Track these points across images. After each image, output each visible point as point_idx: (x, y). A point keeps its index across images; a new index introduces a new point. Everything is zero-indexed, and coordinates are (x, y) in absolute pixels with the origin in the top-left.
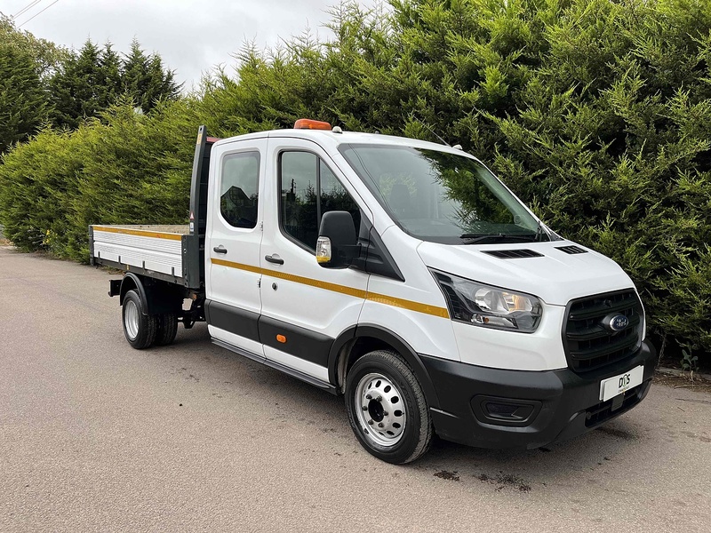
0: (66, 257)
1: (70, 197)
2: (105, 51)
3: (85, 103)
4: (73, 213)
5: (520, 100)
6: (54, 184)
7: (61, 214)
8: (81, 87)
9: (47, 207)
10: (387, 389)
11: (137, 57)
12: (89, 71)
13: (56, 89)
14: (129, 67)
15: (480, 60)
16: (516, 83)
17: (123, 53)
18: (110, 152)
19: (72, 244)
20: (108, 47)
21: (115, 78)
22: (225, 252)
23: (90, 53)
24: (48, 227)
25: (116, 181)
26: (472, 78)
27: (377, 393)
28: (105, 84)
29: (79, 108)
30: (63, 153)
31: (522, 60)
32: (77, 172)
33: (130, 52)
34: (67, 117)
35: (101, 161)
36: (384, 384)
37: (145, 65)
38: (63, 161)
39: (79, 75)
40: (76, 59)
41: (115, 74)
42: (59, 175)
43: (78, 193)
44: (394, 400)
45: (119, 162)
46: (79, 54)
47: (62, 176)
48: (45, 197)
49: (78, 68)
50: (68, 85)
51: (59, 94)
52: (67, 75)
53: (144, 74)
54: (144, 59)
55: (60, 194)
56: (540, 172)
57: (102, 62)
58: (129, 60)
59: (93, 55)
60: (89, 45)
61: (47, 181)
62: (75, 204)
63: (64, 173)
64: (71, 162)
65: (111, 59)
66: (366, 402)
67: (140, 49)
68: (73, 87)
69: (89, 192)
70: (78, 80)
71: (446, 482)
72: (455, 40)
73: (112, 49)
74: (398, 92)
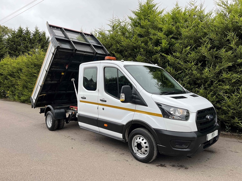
0: (15, 100)
1: (16, 80)
2: (26, 30)
3: (19, 47)
4: (18, 85)
5: (173, 50)
6: (10, 75)
7: (13, 85)
8: (18, 42)
9: (8, 83)
10: (143, 140)
11: (37, 32)
12: (20, 36)
13: (9, 43)
14: (34, 35)
15: (160, 38)
16: (171, 44)
17: (32, 31)
18: (32, 64)
19: (18, 96)
20: (27, 28)
21: (29, 39)
22: (85, 98)
23: (21, 31)
24: (8, 90)
25: (35, 74)
26: (157, 43)
27: (139, 141)
28: (26, 41)
29: (17, 49)
30: (15, 65)
31: (173, 38)
32: (19, 71)
33: (35, 30)
34: (13, 52)
35: (28, 68)
36: (141, 138)
37: (40, 35)
38: (14, 68)
39: (17, 38)
40: (15, 32)
41: (29, 37)
42: (13, 72)
43: (20, 78)
44: (145, 143)
45: (35, 68)
46: (17, 31)
47: (14, 73)
48: (7, 80)
49: (16, 36)
50: (13, 41)
51: (10, 44)
52: (13, 38)
53: (39, 37)
54: (39, 33)
55: (13, 79)
56: (180, 72)
57: (25, 34)
58: (34, 33)
59: (22, 31)
60: (21, 28)
61: (8, 74)
62: (19, 82)
63: (15, 72)
64: (17, 68)
65: (28, 33)
66: (136, 144)
67: (38, 29)
68: (15, 42)
69: (24, 78)
70: (16, 40)
71: (162, 168)
72: (152, 31)
73: (28, 29)
74: (134, 47)
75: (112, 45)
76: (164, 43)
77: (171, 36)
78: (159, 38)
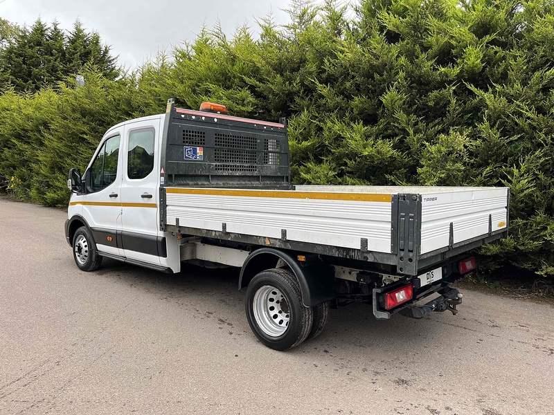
0: (28, 199)
1: (34, 148)
2: (53, 28)
3: (35, 70)
4: (37, 162)
5: (492, 75)
6: (18, 137)
7: (24, 163)
8: (32, 57)
9: (12, 156)
11: (78, 36)
12: (39, 44)
13: (10, 58)
14: (72, 42)
18: (74, 111)
19: (37, 189)
20: (55, 25)
21: (60, 50)
23: (40, 30)
24: (12, 174)
25: (85, 136)
28: (52, 55)
29: (29, 74)
30: (29, 111)
32: (41, 128)
33: (73, 30)
34: (20, 81)
35: (65, 118)
37: (85, 41)
38: (29, 118)
39: (30, 47)
40: (27, 34)
41: (61, 47)
42: (23, 130)
43: (42, 144)
45: (85, 120)
46: (30, 30)
47: (27, 131)
48: (9, 148)
49: (29, 42)
50: (20, 55)
51: (13, 63)
52: (20, 47)
53: (85, 48)
54: (86, 36)
55: (26, 146)
56: (515, 137)
57: (49, 37)
58: (72, 36)
59: (42, 31)
60: (40, 24)
61: (12, 135)
62: (41, 156)
63: (29, 128)
64: (37, 119)
65: (57, 35)
67: (82, 28)
68: (25, 57)
69: (55, 144)
70: (29, 52)
73: (58, 27)
75: (303, 61)
76: (473, 57)
77: (488, 38)
78: (454, 43)
